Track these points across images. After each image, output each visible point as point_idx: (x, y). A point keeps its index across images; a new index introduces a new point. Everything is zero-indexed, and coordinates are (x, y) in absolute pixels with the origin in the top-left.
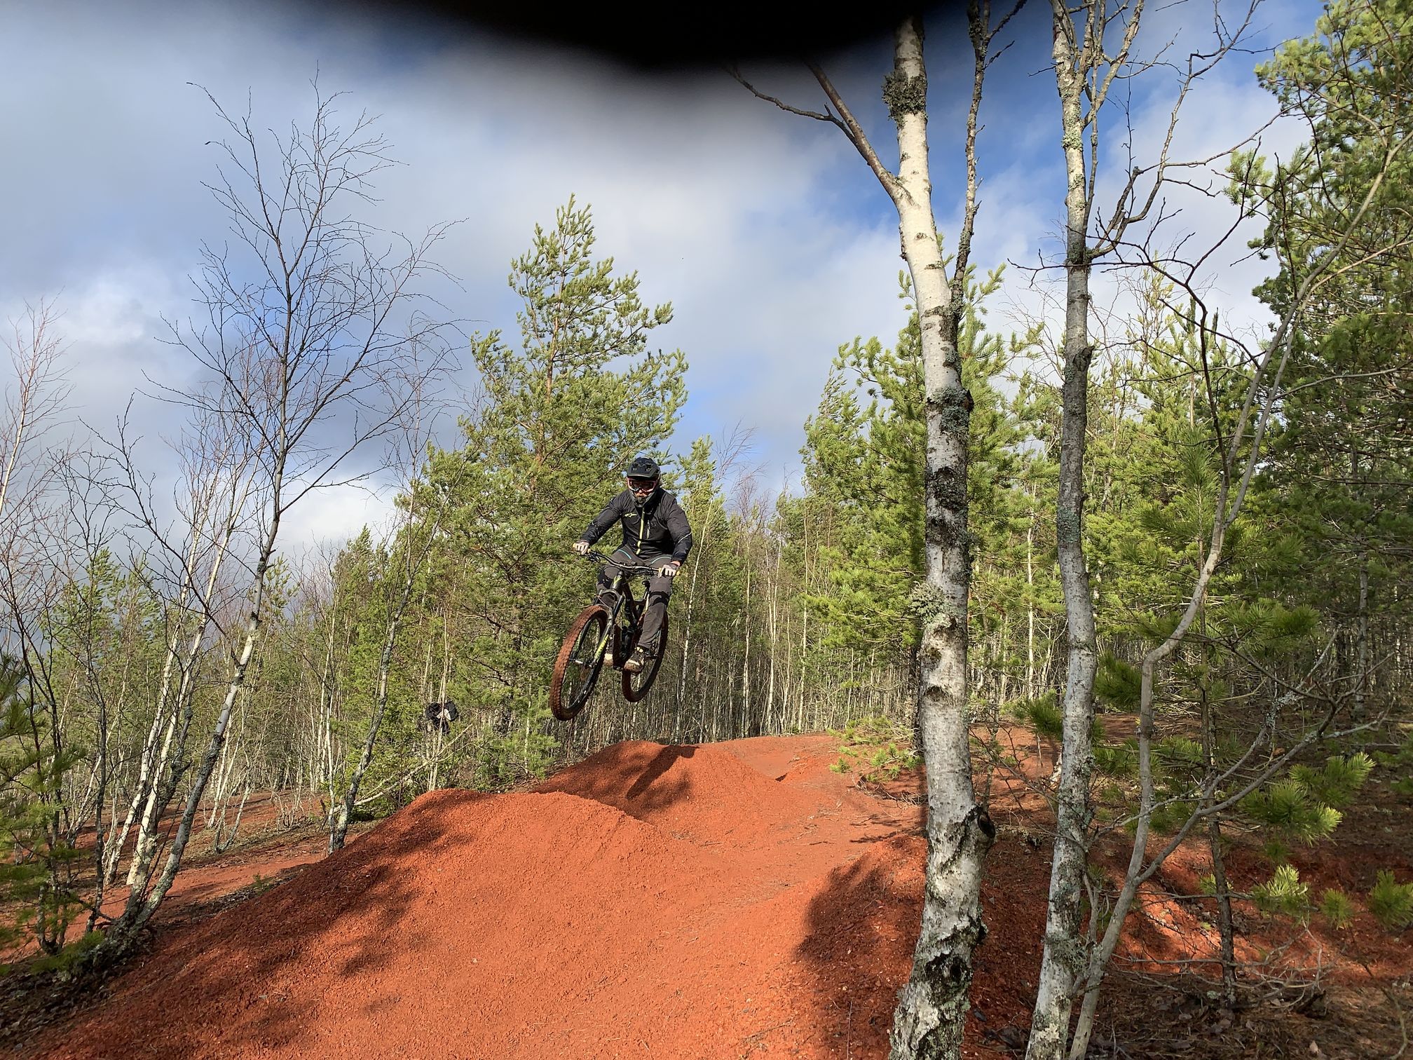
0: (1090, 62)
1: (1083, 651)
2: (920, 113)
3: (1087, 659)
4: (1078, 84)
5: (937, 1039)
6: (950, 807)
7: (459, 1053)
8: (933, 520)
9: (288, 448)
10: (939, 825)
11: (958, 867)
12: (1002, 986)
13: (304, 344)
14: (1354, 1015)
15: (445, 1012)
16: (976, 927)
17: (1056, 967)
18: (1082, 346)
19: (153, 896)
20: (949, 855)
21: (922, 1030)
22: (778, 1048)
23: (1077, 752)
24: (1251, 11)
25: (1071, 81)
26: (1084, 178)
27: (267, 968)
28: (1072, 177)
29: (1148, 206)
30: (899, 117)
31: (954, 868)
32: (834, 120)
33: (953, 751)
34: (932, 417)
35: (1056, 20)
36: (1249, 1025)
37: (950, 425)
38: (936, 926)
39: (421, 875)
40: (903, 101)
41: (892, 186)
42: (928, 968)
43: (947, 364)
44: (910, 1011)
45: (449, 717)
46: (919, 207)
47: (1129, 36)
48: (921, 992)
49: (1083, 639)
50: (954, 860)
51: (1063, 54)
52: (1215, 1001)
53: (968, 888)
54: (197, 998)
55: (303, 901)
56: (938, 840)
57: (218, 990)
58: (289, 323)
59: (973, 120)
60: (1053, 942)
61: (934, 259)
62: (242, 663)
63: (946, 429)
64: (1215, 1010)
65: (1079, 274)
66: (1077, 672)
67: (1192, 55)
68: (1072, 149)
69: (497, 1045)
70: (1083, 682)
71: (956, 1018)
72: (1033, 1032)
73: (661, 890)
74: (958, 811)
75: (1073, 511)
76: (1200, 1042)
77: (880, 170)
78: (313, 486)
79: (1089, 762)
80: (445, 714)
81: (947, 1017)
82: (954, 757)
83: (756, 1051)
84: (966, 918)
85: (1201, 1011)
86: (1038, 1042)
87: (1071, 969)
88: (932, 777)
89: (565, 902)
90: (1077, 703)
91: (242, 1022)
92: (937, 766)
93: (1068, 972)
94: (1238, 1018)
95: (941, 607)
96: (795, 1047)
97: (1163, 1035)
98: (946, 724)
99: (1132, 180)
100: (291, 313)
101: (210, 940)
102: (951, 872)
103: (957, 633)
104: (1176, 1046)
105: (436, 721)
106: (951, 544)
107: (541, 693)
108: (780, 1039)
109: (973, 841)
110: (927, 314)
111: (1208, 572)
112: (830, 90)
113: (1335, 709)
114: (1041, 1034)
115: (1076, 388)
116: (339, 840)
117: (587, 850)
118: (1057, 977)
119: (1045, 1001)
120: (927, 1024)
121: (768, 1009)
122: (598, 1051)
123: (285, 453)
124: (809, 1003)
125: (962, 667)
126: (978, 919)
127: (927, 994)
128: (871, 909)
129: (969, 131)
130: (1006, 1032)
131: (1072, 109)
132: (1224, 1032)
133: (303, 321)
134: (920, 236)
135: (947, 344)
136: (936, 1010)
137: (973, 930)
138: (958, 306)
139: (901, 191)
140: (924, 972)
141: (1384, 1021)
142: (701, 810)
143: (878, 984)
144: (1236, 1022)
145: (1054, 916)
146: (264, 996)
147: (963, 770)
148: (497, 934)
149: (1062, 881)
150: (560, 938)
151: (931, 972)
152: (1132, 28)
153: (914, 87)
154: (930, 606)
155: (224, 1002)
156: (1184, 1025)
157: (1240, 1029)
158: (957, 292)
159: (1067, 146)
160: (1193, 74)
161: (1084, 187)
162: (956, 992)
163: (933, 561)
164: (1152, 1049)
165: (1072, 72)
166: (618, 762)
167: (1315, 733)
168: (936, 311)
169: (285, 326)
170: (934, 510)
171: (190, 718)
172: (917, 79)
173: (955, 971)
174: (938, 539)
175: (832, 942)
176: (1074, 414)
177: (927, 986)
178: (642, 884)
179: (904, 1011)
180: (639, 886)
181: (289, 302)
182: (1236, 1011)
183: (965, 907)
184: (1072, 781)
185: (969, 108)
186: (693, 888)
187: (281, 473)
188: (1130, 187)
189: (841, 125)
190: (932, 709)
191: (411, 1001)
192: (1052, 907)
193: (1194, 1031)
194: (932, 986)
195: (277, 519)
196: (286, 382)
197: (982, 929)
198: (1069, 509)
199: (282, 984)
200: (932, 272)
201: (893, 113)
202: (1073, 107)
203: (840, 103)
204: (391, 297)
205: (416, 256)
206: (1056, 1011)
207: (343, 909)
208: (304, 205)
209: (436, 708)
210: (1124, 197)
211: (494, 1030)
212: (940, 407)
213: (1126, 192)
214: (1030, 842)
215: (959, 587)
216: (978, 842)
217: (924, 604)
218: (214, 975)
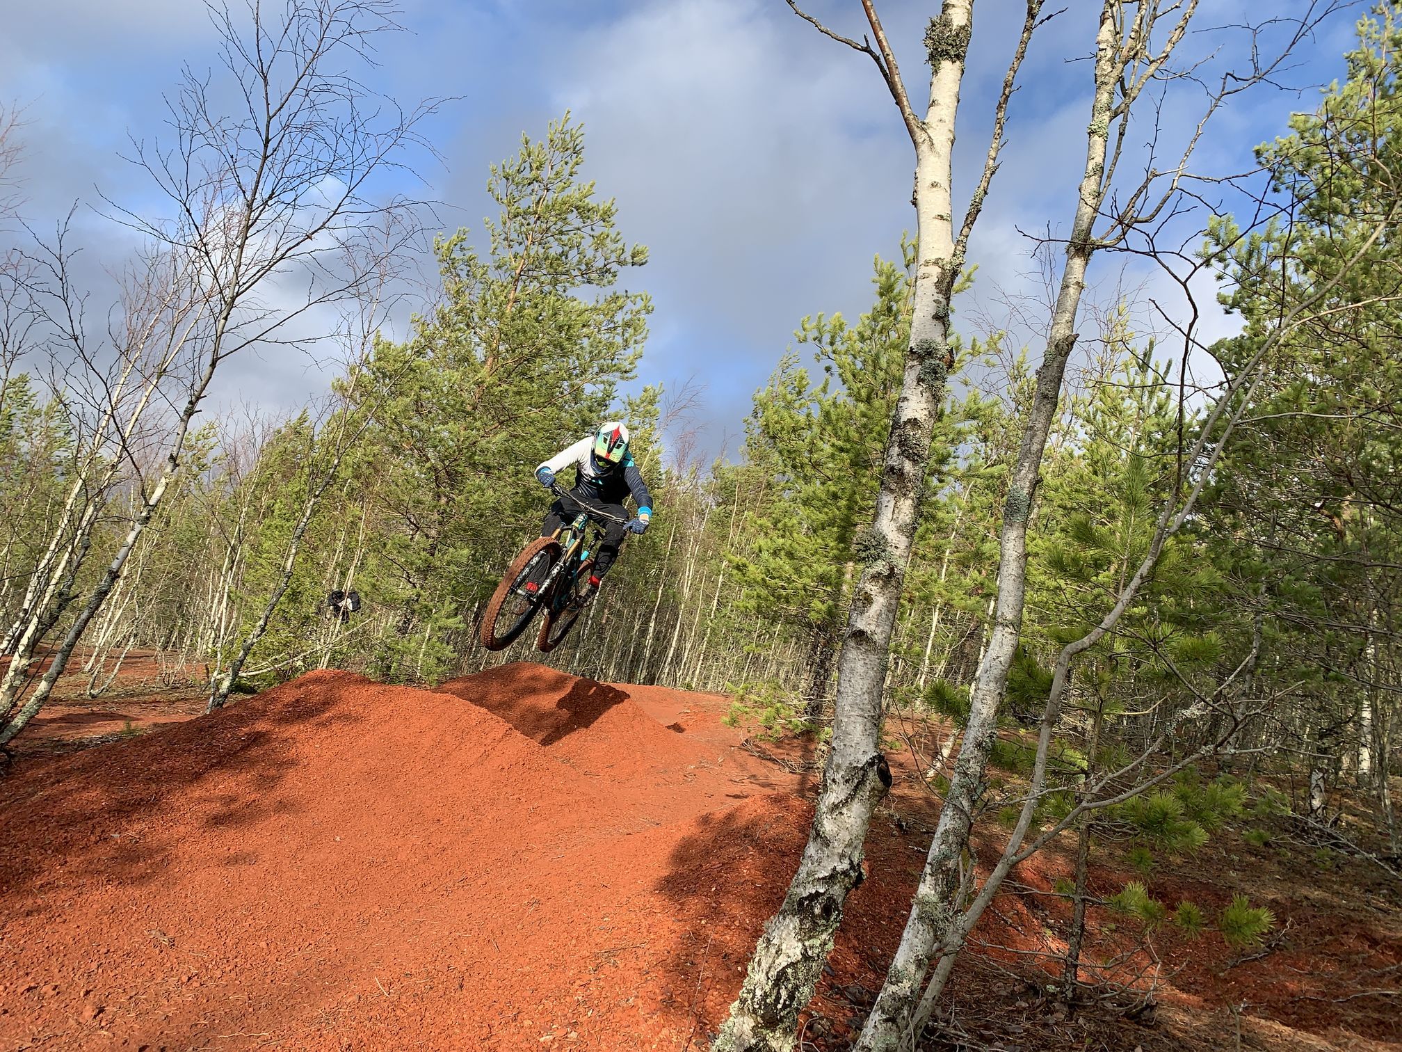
0: (1132, 53)
1: (1007, 629)
2: (958, 62)
3: (1010, 637)
4: (1116, 73)
5: (796, 972)
6: (852, 750)
7: (306, 923)
8: (892, 468)
9: (238, 295)
10: (839, 766)
11: (848, 810)
12: (854, 947)
13: (273, 193)
14: (1179, 1030)
15: (299, 882)
16: (855, 871)
17: (921, 927)
18: (1068, 332)
19: (16, 720)
20: (842, 797)
21: (782, 961)
22: (629, 966)
23: (982, 725)
24: (1294, 43)
25: (1110, 69)
26: (1102, 168)
27: (124, 810)
28: (1091, 164)
29: (1158, 211)
30: (936, 63)
31: (844, 810)
32: (871, 53)
33: (866, 696)
34: (911, 367)
35: (1107, 6)
36: (1081, 1021)
37: (928, 377)
38: (816, 864)
39: (297, 747)
40: (945, 47)
41: (916, 129)
42: (801, 903)
43: (937, 317)
44: (775, 941)
45: (350, 607)
46: (939, 156)
47: (1174, 39)
48: (788, 925)
49: (1010, 617)
50: (846, 802)
51: (1107, 41)
52: (1053, 995)
53: (855, 832)
54: (46, 825)
55: (172, 751)
56: (834, 781)
57: (70, 821)
58: (262, 167)
59: (1010, 78)
60: (923, 903)
61: (945, 211)
62: (151, 503)
63: (923, 381)
64: (1051, 1002)
65: (1078, 262)
66: (997, 648)
67: (1228, 74)
68: (1096, 137)
69: (345, 922)
70: (1002, 659)
71: (818, 956)
72: (886, 985)
73: (535, 805)
74: (859, 756)
75: (1026, 491)
76: (1032, 1029)
77: (908, 111)
78: (256, 339)
79: (991, 737)
80: (347, 603)
81: (810, 953)
82: (866, 702)
83: (607, 966)
84: (847, 861)
85: (1038, 1002)
86: (890, 996)
87: (935, 931)
88: (840, 718)
89: (438, 799)
90: (992, 678)
91: (89, 856)
92: (847, 708)
93: (932, 934)
94: (1071, 1014)
95: (883, 554)
96: (646, 968)
97: (1000, 1017)
98: (864, 669)
99: (1148, 180)
100: (266, 158)
101: (69, 773)
102: (841, 813)
103: (893, 583)
104: (1010, 1030)
105: (337, 609)
106: (905, 495)
107: (447, 603)
108: (632, 958)
109: (869, 787)
110: (927, 263)
111: (1141, 577)
112: (874, 19)
113: (1236, 725)
114: (894, 988)
115: (1053, 372)
116: (218, 704)
117: (469, 754)
118: (920, 937)
119: (903, 959)
120: (789, 957)
121: (624, 930)
122: (447, 943)
123: (233, 299)
124: (666, 929)
125: (891, 616)
126: (858, 864)
127: (795, 928)
128: (741, 853)
129: (1005, 89)
130: (851, 990)
131: (1104, 97)
132: (1056, 1024)
133: (276, 170)
134: (934, 185)
135: (940, 297)
136: (800, 945)
137: (852, 874)
138: (958, 262)
139: (924, 136)
140: (796, 907)
141: (1206, 1041)
142: (586, 741)
143: (737, 923)
144: (1070, 1017)
145: (928, 878)
146: (116, 835)
147: (872, 717)
148: (365, 818)
149: (943, 846)
150: (427, 833)
151: (802, 907)
152: (1178, 32)
153: (957, 35)
154: (872, 551)
155: (74, 832)
156: (1020, 1012)
157: (1073, 1023)
158: (960, 248)
159: (1091, 133)
160: (1225, 91)
161: (1101, 177)
162: (823, 931)
163: (883, 508)
164: (986, 1028)
165: (1112, 61)
166: (513, 680)
167: (1212, 747)
168: (936, 263)
169: (258, 169)
170: (894, 458)
171: (86, 549)
172: (962, 28)
173: (827, 911)
174: (893, 487)
175: (698, 878)
176: (1046, 397)
177: (796, 920)
178: (517, 796)
179: (769, 940)
180: (515, 797)
181: (266, 146)
182: (1070, 1006)
183: (848, 851)
184: (972, 752)
185: (1011, 65)
186: (567, 810)
187: (226, 318)
188: (1145, 187)
189: (877, 59)
190: (854, 652)
191: (266, 866)
192: (928, 869)
193: (1028, 1019)
194: (801, 921)
195: (213, 365)
196: (248, 227)
197: (861, 874)
198: (1022, 488)
199: (137, 826)
200: (939, 222)
201: (932, 57)
202: (1106, 95)
203: (881, 34)
204: (372, 163)
205: (405, 127)
206: (912, 968)
207: (212, 766)
208: (300, 51)
209: (339, 595)
210: (1137, 196)
211: (346, 908)
212: (921, 358)
213: (1140, 191)
214: (899, 826)
215: (904, 538)
216: (873, 789)
217: (867, 548)
218: (67, 806)
